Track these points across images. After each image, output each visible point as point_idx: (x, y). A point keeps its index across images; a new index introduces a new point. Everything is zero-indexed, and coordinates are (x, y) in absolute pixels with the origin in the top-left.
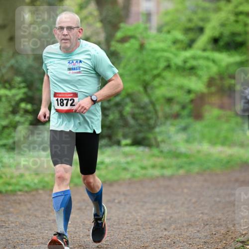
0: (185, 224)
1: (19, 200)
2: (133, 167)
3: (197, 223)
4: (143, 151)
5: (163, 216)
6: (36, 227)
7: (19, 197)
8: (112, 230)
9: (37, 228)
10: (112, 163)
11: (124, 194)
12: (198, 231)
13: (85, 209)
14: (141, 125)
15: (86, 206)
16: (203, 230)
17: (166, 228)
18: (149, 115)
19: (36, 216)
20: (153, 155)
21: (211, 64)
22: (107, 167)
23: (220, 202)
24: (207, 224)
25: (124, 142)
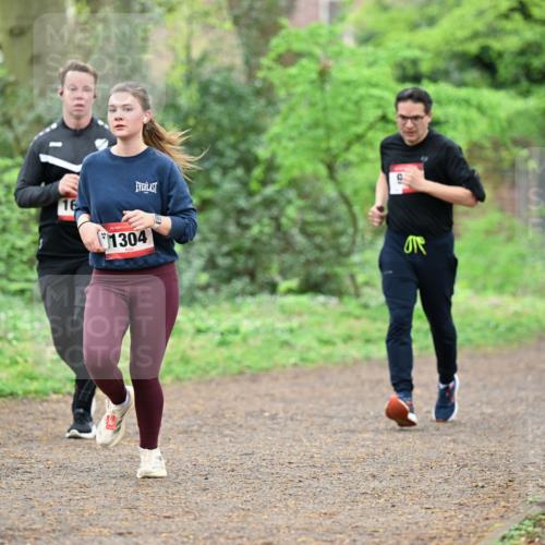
0: (416, 466)
1: (54, 411)
2: (303, 341)
3: (444, 462)
4: (324, 305)
5: (368, 446)
6: (89, 470)
7: (54, 406)
8: (257, 478)
9: (92, 473)
10: (257, 331)
11: (284, 400)
12: (446, 481)
13: (198, 431)
14: (320, 248)
15: (201, 426)
16: (456, 478)
17: (376, 473)
18: (339, 226)
19: (90, 448)
20: (348, 314)
21: (474, 114)
22: (245, 340)
23: (491, 416)
24: (465, 466)
25: (284, 285)
